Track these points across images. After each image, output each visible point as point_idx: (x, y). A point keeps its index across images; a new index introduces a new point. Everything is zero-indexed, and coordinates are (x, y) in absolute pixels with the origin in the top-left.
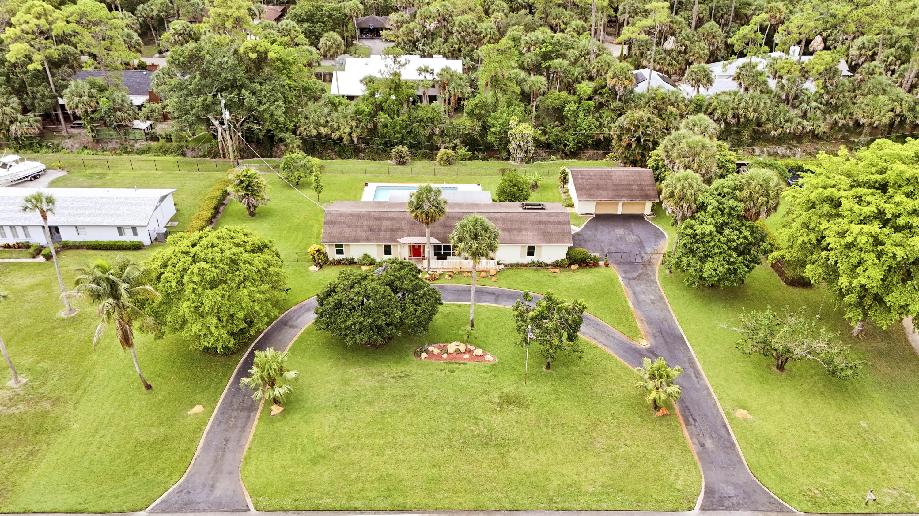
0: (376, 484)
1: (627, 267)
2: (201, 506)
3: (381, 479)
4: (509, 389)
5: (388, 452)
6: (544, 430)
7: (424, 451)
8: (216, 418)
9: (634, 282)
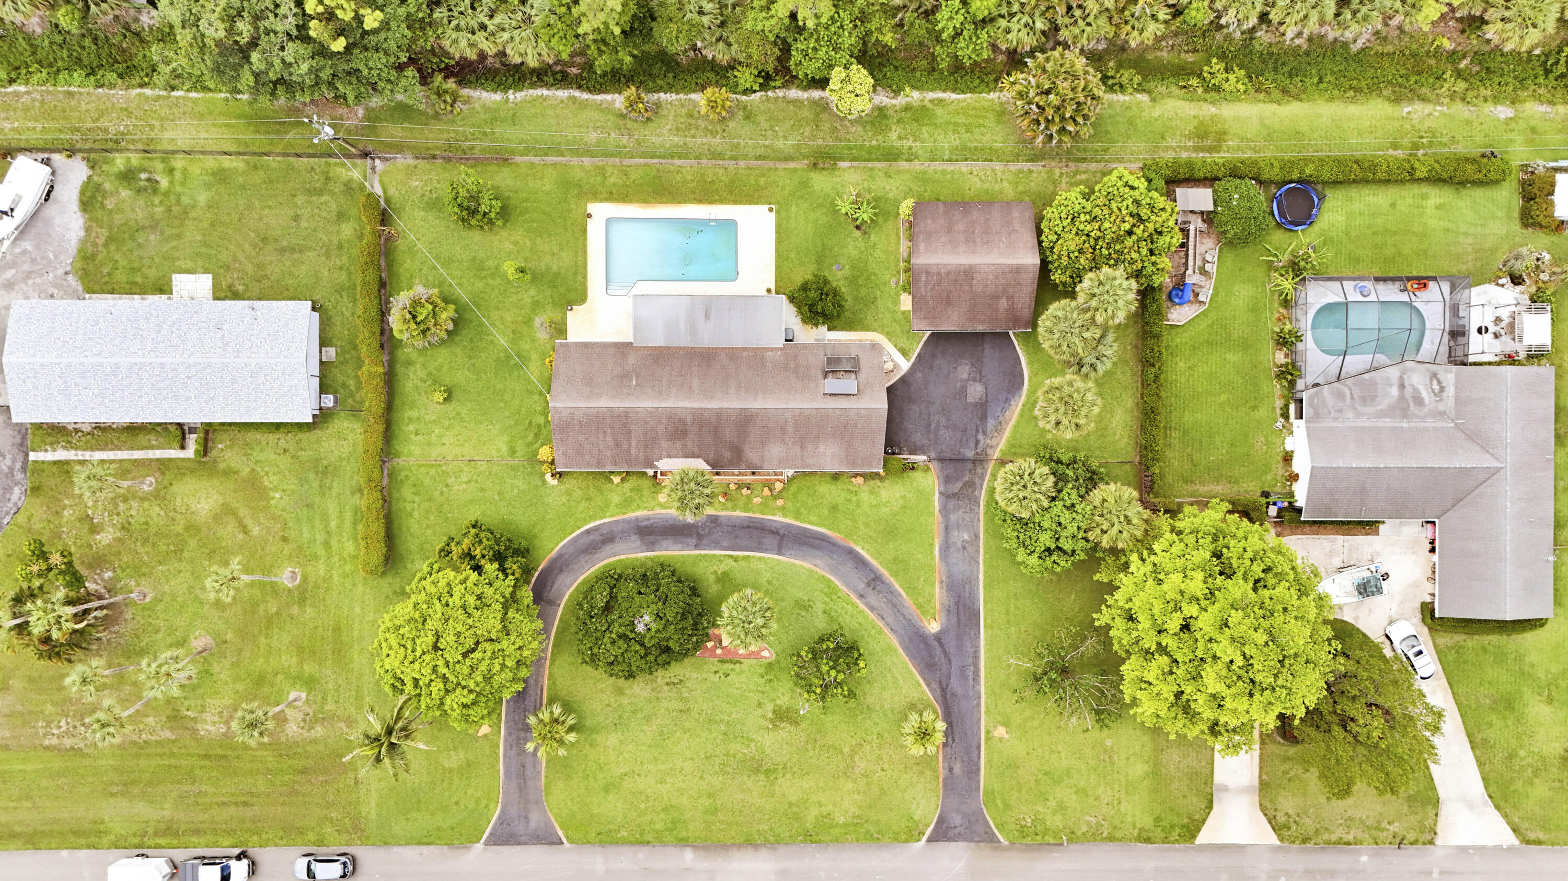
2: (523, 838)
6: (812, 753)
9: (952, 503)
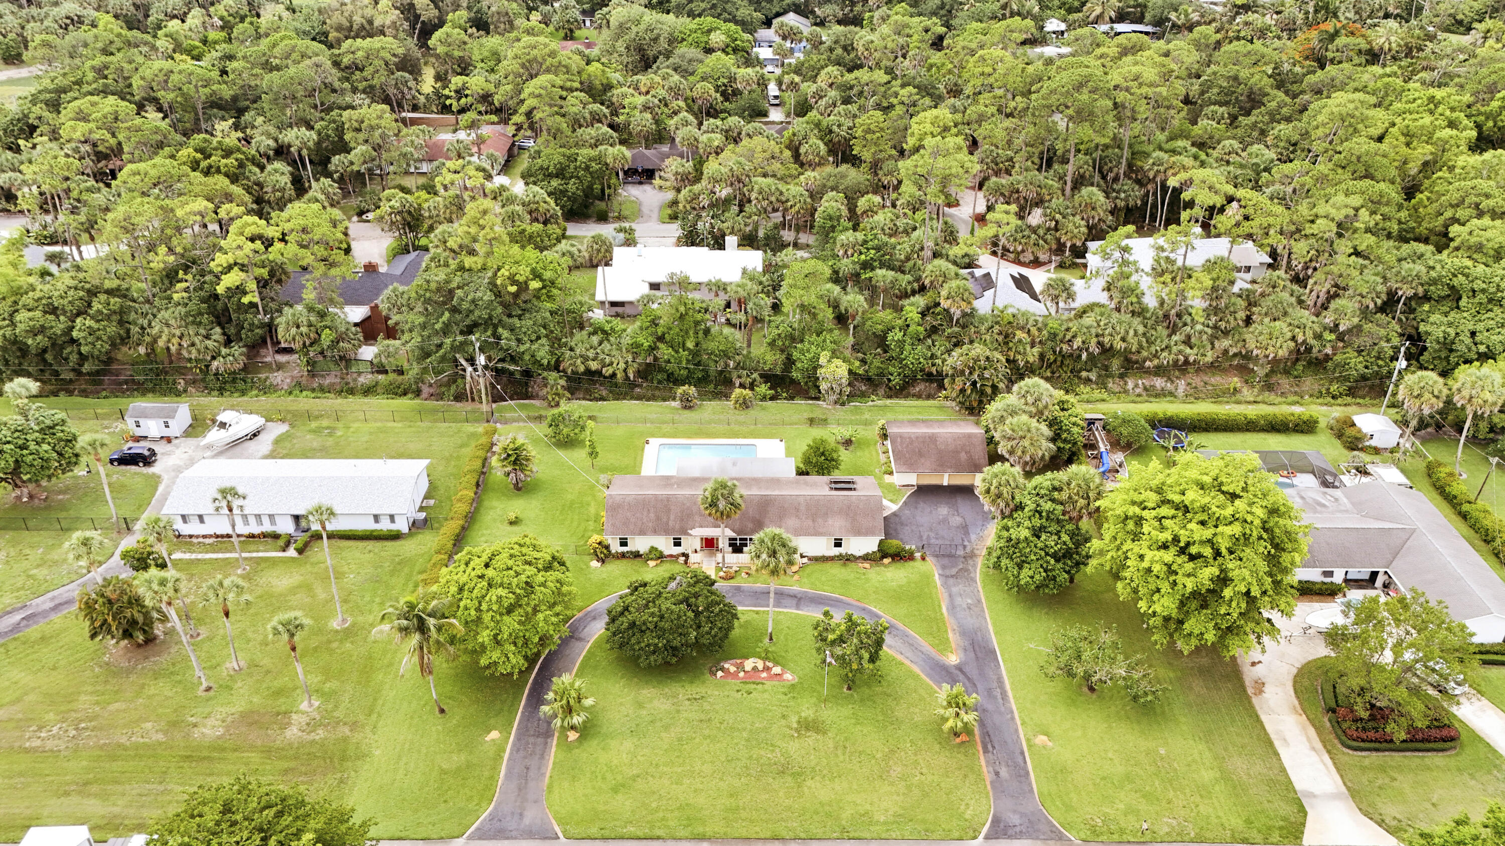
0: (676, 813)
1: (946, 561)
2: (514, 833)
3: (680, 808)
4: (808, 712)
5: (686, 781)
6: (841, 758)
7: (721, 779)
8: (514, 745)
9: (951, 581)
